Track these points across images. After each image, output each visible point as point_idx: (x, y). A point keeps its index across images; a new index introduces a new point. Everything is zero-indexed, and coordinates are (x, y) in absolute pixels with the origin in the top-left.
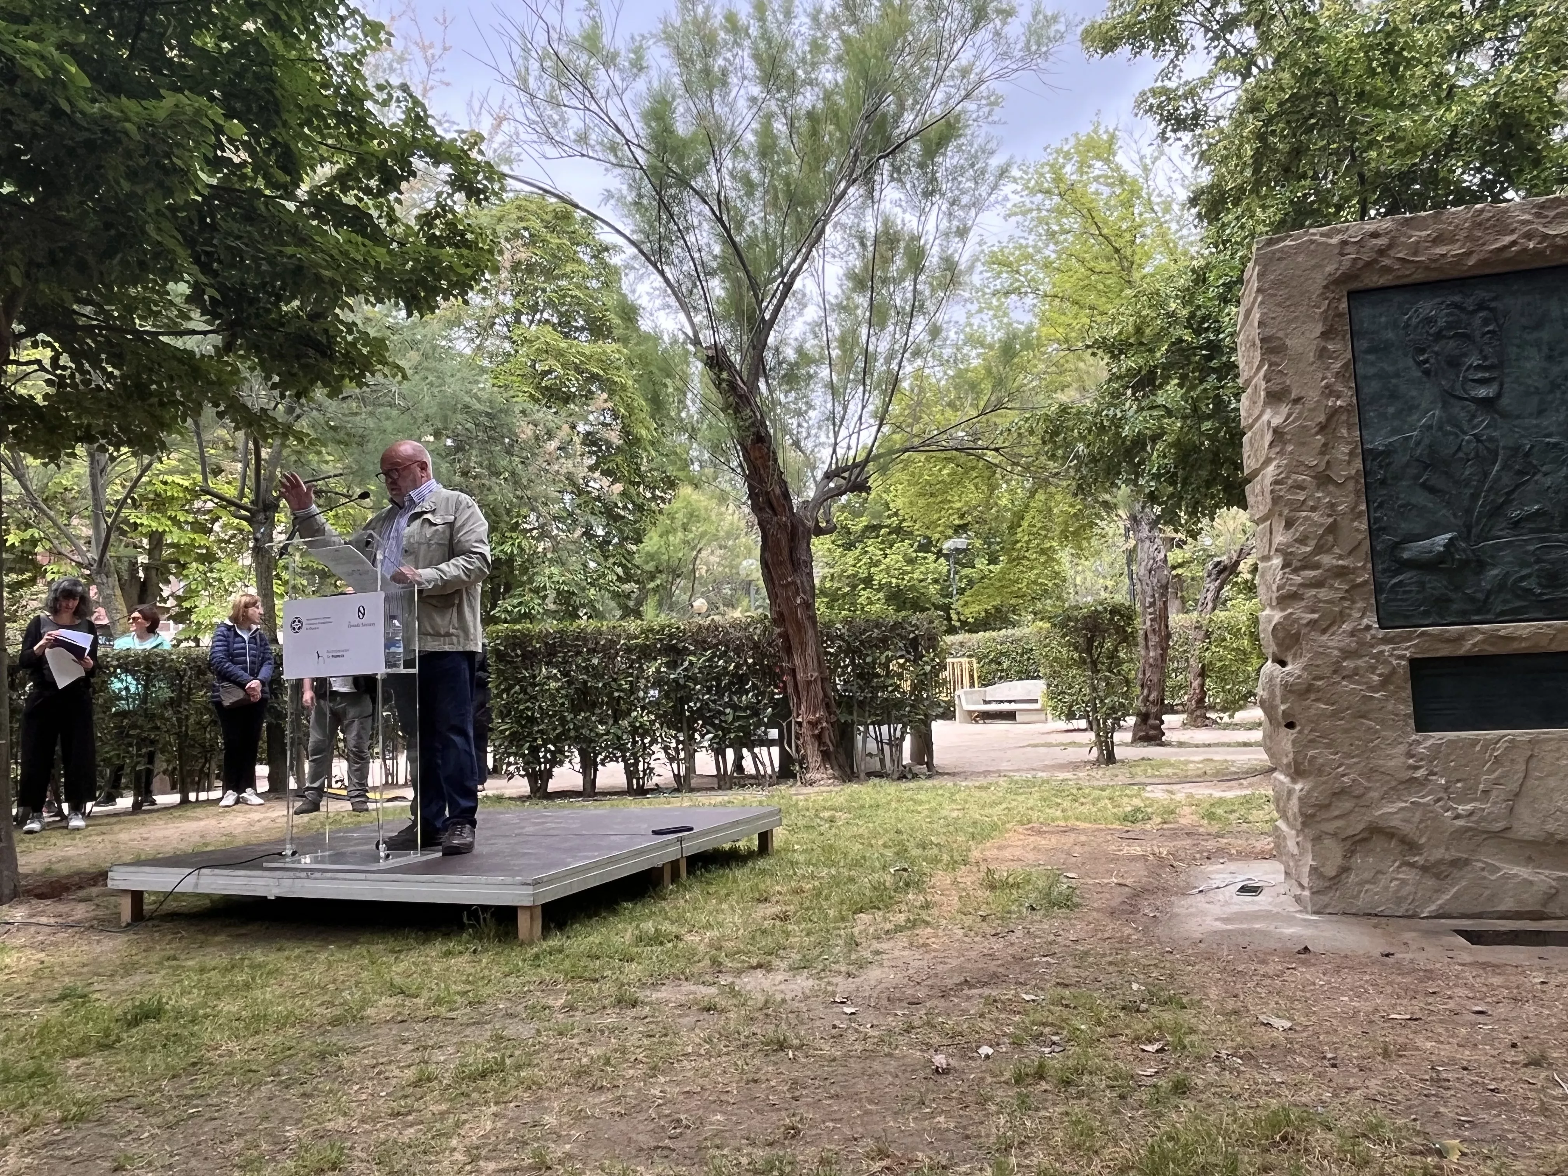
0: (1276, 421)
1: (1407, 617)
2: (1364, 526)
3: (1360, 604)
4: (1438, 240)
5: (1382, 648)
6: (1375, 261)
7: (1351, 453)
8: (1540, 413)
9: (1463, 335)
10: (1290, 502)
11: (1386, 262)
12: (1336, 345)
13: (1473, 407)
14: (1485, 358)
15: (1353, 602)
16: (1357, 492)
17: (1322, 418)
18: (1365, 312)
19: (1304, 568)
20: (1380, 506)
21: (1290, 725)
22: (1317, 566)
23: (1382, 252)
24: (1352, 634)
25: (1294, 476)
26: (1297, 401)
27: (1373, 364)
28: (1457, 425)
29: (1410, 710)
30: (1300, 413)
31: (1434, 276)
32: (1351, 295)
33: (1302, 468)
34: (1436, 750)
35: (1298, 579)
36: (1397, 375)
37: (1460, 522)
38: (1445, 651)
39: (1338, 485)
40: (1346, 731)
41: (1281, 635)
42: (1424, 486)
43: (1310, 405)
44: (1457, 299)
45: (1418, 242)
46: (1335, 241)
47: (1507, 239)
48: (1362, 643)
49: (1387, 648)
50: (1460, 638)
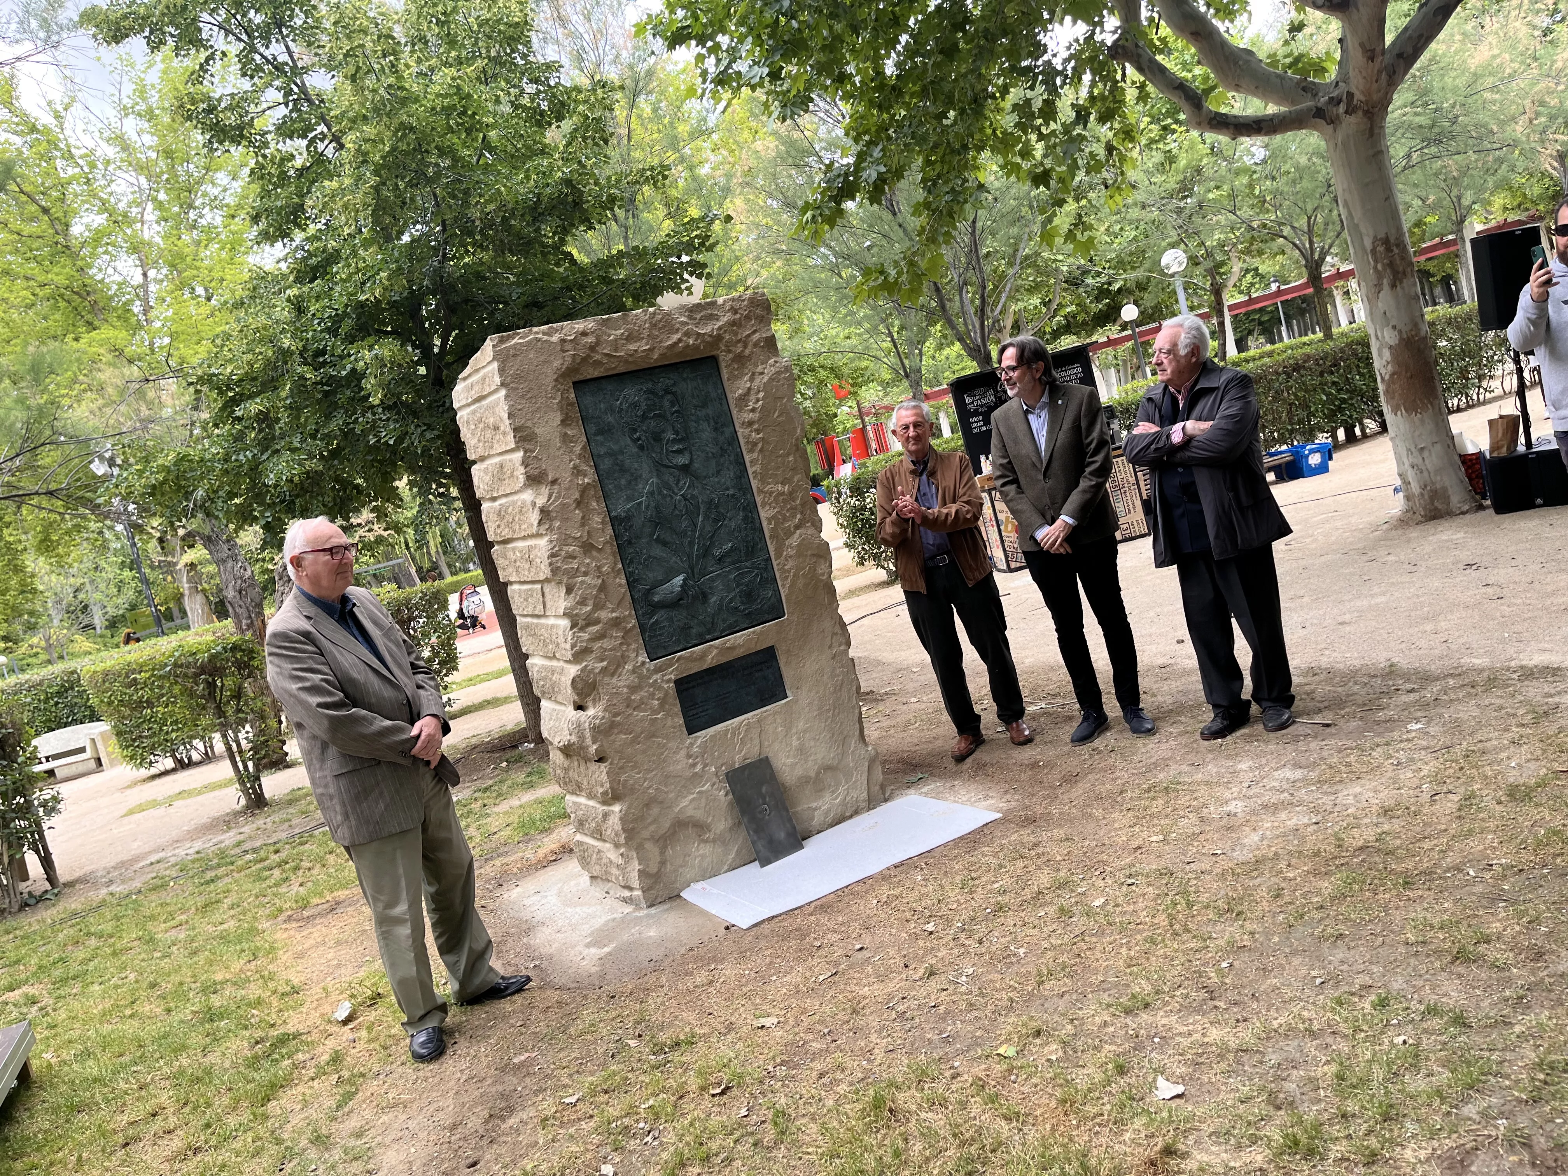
0: (541, 501)
1: (665, 648)
2: (624, 581)
3: (634, 646)
4: (630, 337)
5: (655, 677)
6: (588, 356)
7: (603, 523)
8: (718, 472)
9: (659, 416)
10: (566, 572)
11: (597, 357)
12: (576, 431)
13: (677, 473)
14: (677, 433)
15: (629, 645)
16: (613, 554)
17: (577, 495)
18: (588, 400)
19: (588, 625)
20: (631, 562)
21: (600, 760)
22: (597, 622)
23: (592, 348)
24: (634, 671)
25: (566, 548)
26: (554, 482)
27: (602, 444)
28: (670, 489)
29: (681, 721)
30: (559, 492)
31: (633, 368)
32: (577, 385)
33: (570, 541)
34: (704, 746)
35: (585, 636)
36: (621, 452)
37: (686, 565)
38: (695, 668)
39: (600, 550)
40: (644, 752)
41: (580, 686)
42: (658, 540)
43: (565, 484)
44: (650, 385)
45: (616, 340)
46: (555, 338)
47: (675, 337)
48: (641, 677)
49: (658, 676)
50: (703, 656)
